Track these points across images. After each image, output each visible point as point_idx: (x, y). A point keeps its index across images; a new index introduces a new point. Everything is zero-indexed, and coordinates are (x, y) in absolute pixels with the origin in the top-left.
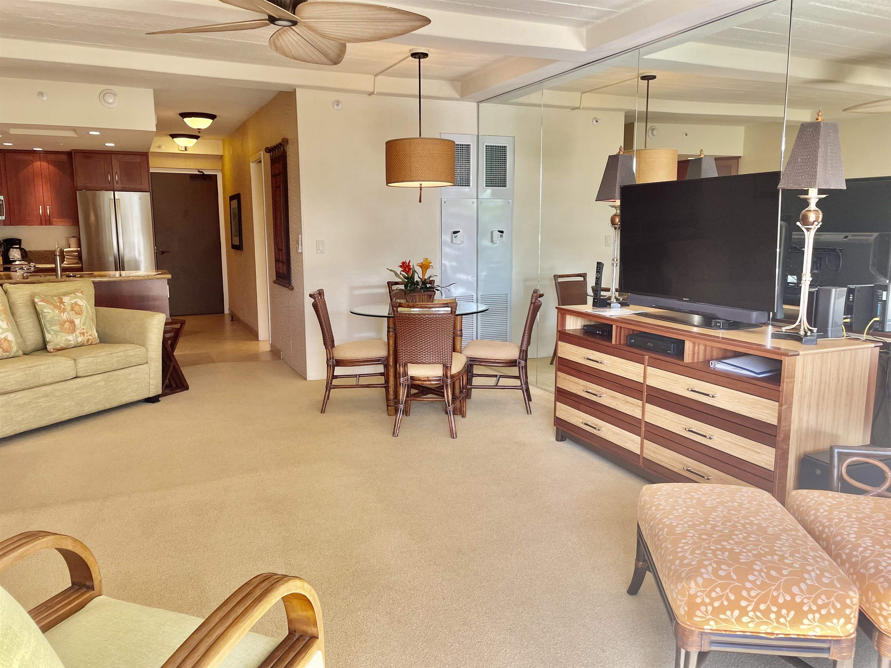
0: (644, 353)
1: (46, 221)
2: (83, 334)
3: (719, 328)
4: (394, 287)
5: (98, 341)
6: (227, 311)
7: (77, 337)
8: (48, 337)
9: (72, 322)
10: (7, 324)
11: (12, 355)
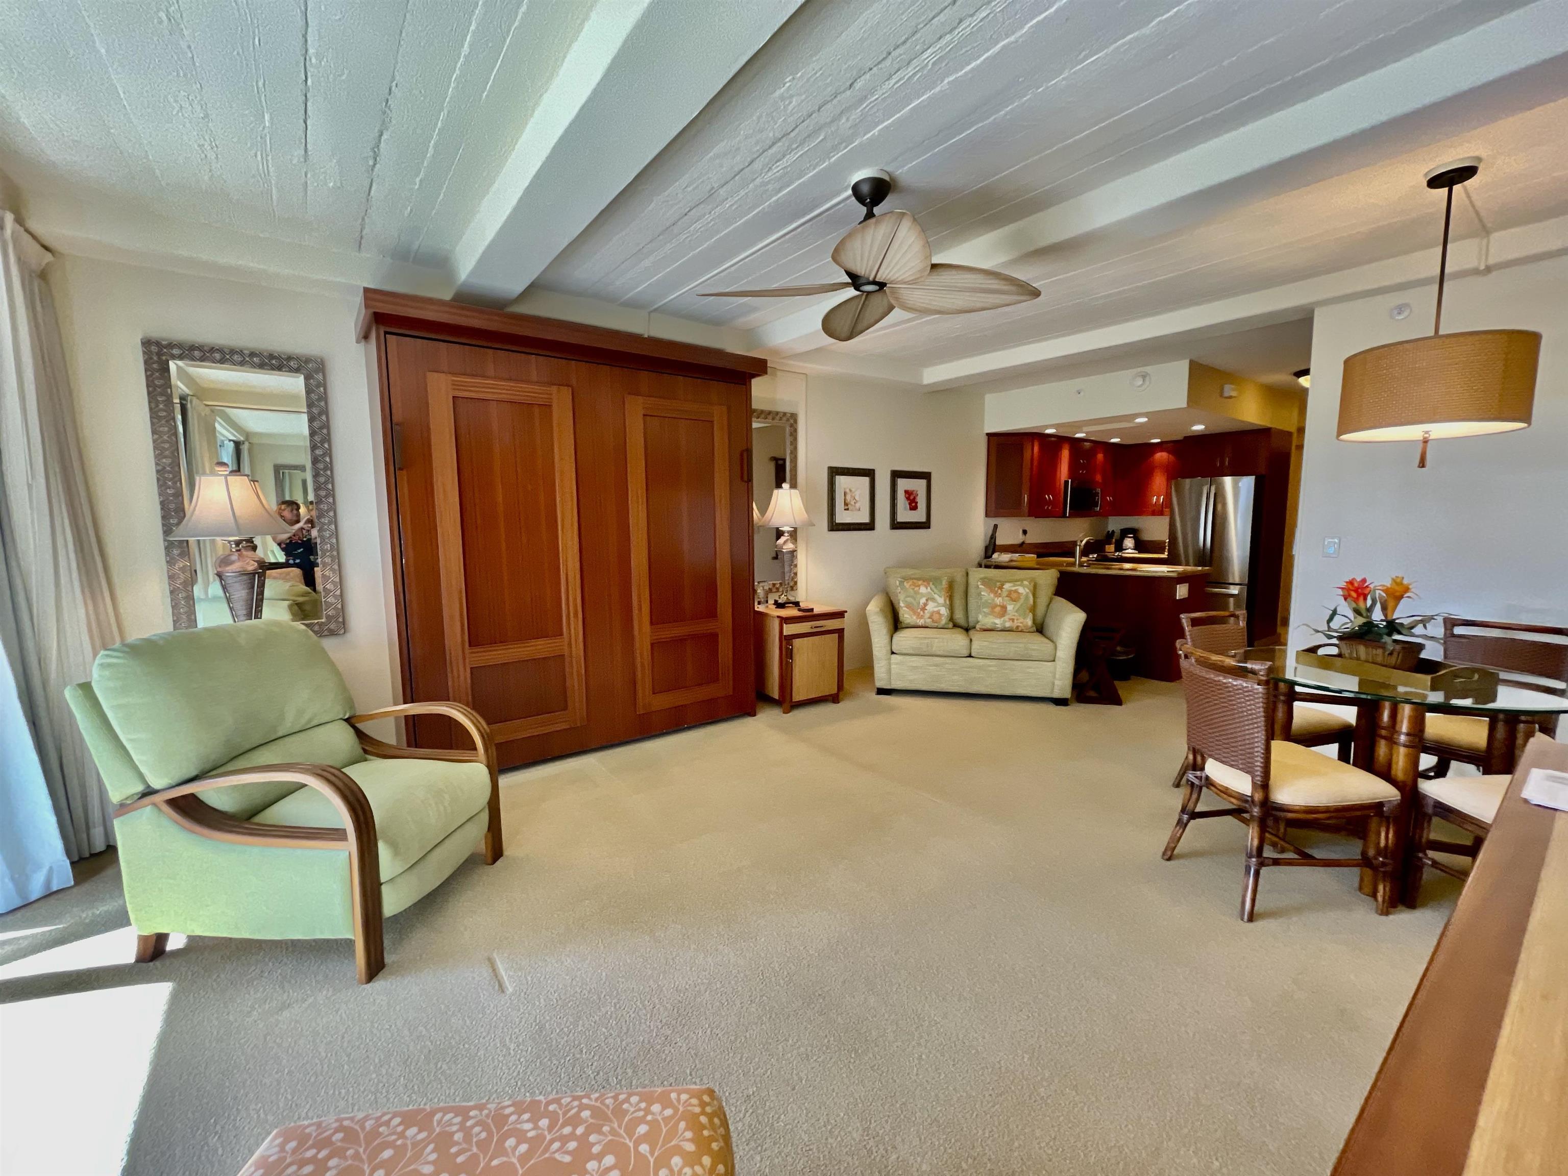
2: (1013, 620)
5: (1030, 629)
7: (1005, 622)
9: (1004, 608)
10: (945, 600)
11: (939, 626)
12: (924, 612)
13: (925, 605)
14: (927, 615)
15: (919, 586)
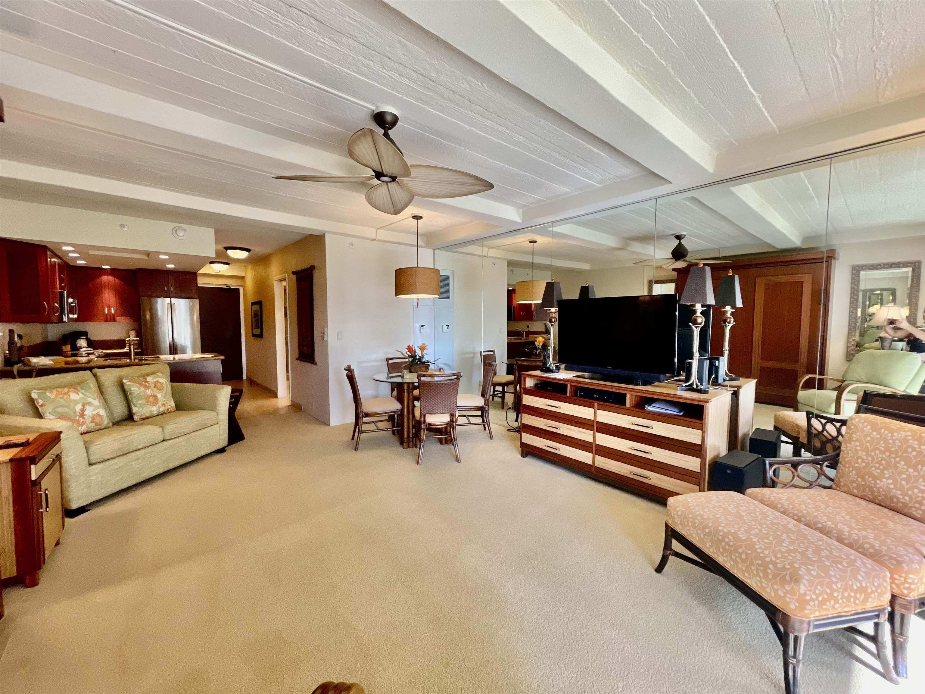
0: (593, 401)
1: (111, 319)
2: (164, 405)
3: (639, 385)
4: (390, 361)
5: (175, 409)
6: (244, 377)
7: (159, 407)
8: (135, 409)
9: (155, 396)
10: (100, 402)
11: (103, 427)
12: (84, 418)
13: (83, 410)
14: (88, 420)
15: (67, 393)
